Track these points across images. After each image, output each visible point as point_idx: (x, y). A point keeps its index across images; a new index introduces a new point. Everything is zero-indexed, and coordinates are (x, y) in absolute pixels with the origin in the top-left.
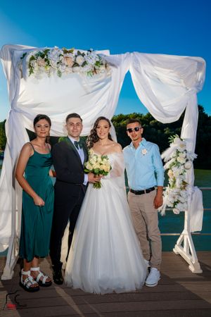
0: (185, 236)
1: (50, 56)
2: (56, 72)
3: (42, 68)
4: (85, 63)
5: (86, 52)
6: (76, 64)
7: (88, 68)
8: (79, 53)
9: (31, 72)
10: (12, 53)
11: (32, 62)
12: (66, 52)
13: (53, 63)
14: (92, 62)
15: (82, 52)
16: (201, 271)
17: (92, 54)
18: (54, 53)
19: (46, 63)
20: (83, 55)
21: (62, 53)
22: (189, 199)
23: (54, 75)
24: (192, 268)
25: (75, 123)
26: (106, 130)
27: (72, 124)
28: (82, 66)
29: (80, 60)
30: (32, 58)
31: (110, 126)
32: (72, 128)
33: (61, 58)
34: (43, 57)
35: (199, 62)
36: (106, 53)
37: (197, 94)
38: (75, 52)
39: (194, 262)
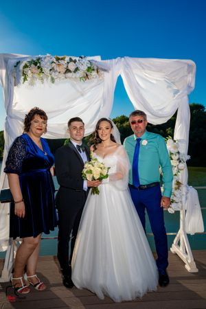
0: (181, 235)
1: (43, 64)
2: (50, 78)
3: (36, 75)
4: (77, 69)
5: (77, 59)
6: (68, 71)
7: (80, 74)
8: (71, 60)
9: (25, 79)
10: (6, 62)
11: (25, 70)
12: (58, 59)
13: (46, 70)
14: (84, 68)
15: (74, 58)
16: (197, 271)
17: (83, 60)
18: (46, 60)
19: (39, 70)
20: (75, 61)
21: (55, 61)
22: (184, 199)
23: (47, 82)
24: (188, 267)
25: (78, 127)
26: (107, 131)
27: (75, 128)
28: (75, 72)
29: (72, 66)
30: (26, 66)
31: (112, 127)
32: (75, 132)
33: (54, 65)
34: (36, 64)
35: (189, 66)
36: (98, 58)
37: (188, 96)
38: (67, 59)
39: (189, 261)
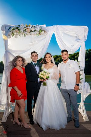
1: (20, 28)
6: (31, 31)
9: (13, 35)
11: (13, 31)
12: (27, 26)
13: (22, 31)
15: (34, 26)
16: (88, 120)
17: (38, 26)
19: (19, 31)
24: (84, 118)
26: (49, 58)
28: (34, 32)
29: (33, 29)
31: (51, 56)
32: (33, 58)
33: (25, 28)
34: (17, 28)
35: (85, 28)
36: (44, 26)
38: (31, 26)
39: (85, 116)
